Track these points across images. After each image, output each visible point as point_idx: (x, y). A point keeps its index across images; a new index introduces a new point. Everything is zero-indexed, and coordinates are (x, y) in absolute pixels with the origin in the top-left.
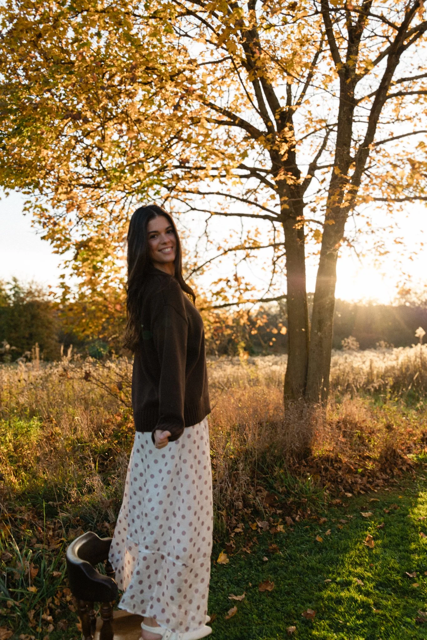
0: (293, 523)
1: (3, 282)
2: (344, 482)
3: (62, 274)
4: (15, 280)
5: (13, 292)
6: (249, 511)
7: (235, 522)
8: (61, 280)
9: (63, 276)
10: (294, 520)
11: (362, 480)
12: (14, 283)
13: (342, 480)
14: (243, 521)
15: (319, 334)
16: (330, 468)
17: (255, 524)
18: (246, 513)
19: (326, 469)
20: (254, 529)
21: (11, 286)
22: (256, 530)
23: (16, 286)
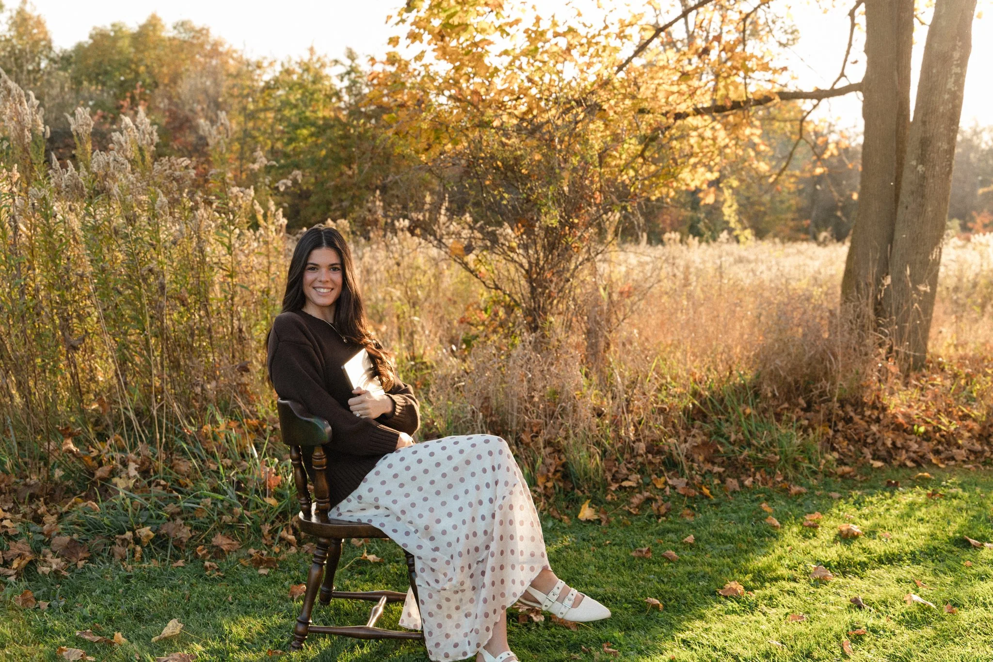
0: (738, 489)
1: (327, 60)
2: (879, 444)
3: (393, 35)
4: (351, 56)
5: (346, 83)
6: (657, 460)
7: (625, 471)
8: (390, 49)
9: (394, 41)
10: (742, 485)
11: (920, 445)
12: (348, 62)
13: (875, 442)
14: (641, 472)
15: (920, 168)
16: (857, 418)
17: (663, 479)
18: (651, 463)
19: (849, 420)
20: (659, 486)
21: (342, 70)
22: (662, 490)
23: (352, 70)
